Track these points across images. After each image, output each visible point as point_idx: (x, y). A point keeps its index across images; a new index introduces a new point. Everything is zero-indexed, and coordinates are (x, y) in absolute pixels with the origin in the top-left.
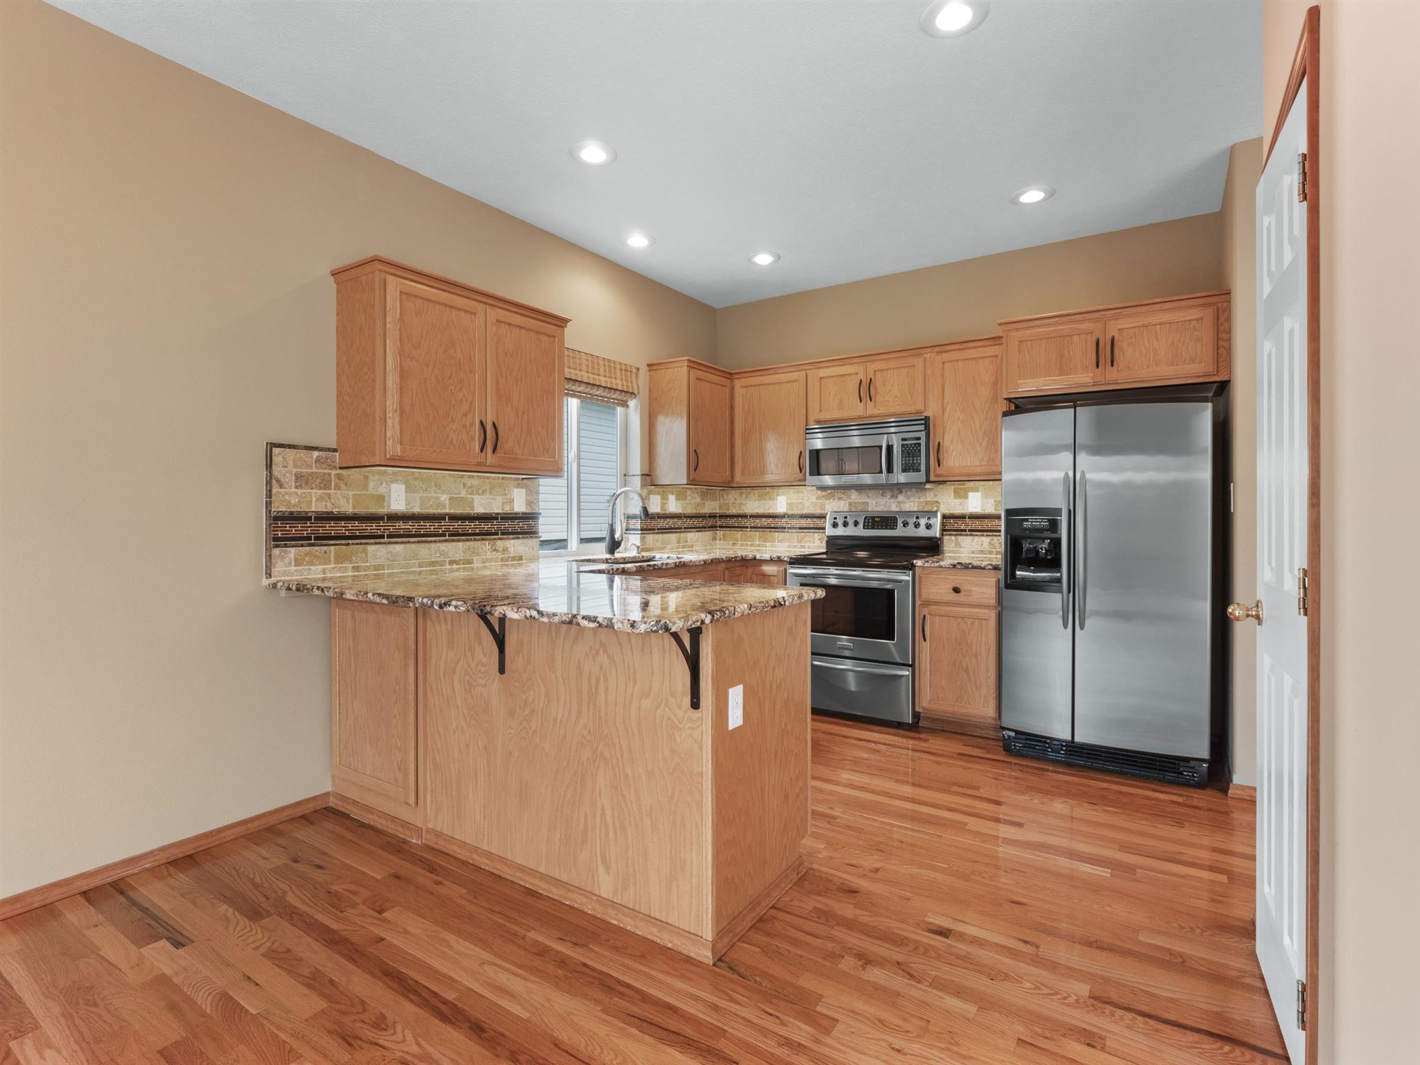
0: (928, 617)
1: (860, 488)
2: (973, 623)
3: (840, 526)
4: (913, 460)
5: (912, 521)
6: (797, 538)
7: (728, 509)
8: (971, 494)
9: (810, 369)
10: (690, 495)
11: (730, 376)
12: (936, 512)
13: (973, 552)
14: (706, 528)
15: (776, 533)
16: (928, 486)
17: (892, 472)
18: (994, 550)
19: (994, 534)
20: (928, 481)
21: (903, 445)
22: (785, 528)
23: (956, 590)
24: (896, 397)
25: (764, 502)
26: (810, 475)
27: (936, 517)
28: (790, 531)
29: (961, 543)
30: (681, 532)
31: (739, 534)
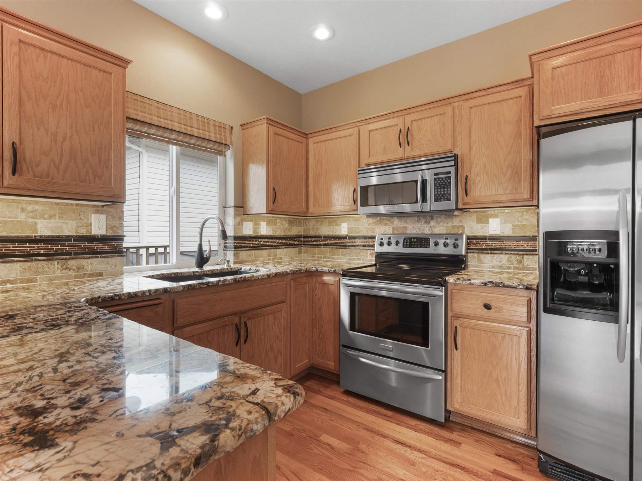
0: (459, 329)
1: (401, 215)
2: (503, 338)
3: (386, 245)
4: (444, 191)
5: (442, 241)
6: (355, 254)
7: (309, 233)
8: (491, 220)
9: (362, 125)
10: (279, 222)
11: (306, 136)
12: (462, 234)
13: (493, 267)
14: (293, 245)
15: (341, 249)
16: (456, 213)
17: (426, 202)
18: (512, 266)
19: (512, 252)
20: (457, 209)
21: (435, 179)
22: (346, 246)
23: (487, 307)
24: (429, 140)
25: (332, 227)
26: (361, 206)
27: (462, 238)
28: (350, 248)
29: (482, 259)
30: (271, 249)
31: (316, 250)
